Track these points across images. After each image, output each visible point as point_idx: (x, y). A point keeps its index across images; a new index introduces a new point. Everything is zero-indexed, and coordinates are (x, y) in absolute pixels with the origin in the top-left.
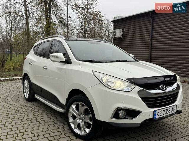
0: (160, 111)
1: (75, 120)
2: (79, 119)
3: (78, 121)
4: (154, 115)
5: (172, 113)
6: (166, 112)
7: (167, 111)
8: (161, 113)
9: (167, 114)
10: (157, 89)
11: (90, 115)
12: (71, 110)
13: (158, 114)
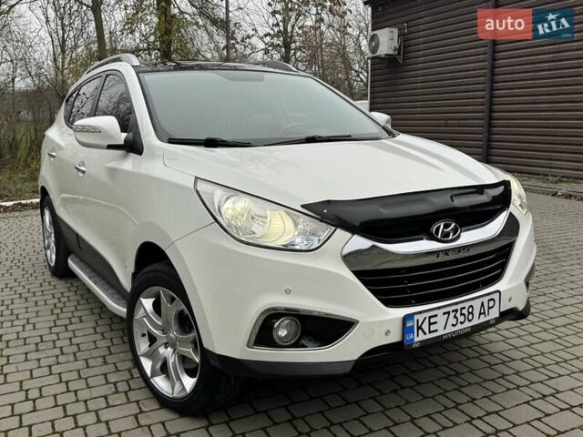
0: (430, 317)
1: (154, 346)
2: (166, 344)
3: (162, 350)
4: (406, 329)
5: (483, 319)
6: (455, 317)
7: (458, 315)
8: (436, 323)
9: (459, 327)
10: (422, 239)
11: (194, 334)
12: (139, 315)
13: (419, 328)
